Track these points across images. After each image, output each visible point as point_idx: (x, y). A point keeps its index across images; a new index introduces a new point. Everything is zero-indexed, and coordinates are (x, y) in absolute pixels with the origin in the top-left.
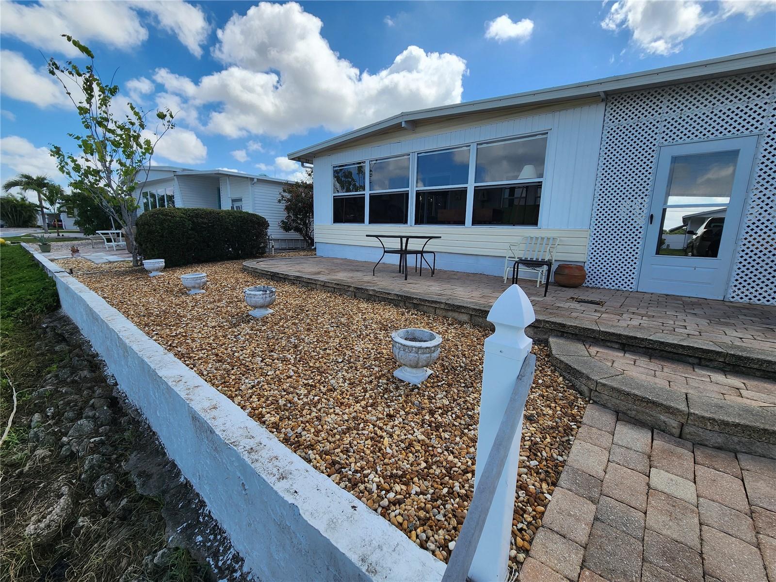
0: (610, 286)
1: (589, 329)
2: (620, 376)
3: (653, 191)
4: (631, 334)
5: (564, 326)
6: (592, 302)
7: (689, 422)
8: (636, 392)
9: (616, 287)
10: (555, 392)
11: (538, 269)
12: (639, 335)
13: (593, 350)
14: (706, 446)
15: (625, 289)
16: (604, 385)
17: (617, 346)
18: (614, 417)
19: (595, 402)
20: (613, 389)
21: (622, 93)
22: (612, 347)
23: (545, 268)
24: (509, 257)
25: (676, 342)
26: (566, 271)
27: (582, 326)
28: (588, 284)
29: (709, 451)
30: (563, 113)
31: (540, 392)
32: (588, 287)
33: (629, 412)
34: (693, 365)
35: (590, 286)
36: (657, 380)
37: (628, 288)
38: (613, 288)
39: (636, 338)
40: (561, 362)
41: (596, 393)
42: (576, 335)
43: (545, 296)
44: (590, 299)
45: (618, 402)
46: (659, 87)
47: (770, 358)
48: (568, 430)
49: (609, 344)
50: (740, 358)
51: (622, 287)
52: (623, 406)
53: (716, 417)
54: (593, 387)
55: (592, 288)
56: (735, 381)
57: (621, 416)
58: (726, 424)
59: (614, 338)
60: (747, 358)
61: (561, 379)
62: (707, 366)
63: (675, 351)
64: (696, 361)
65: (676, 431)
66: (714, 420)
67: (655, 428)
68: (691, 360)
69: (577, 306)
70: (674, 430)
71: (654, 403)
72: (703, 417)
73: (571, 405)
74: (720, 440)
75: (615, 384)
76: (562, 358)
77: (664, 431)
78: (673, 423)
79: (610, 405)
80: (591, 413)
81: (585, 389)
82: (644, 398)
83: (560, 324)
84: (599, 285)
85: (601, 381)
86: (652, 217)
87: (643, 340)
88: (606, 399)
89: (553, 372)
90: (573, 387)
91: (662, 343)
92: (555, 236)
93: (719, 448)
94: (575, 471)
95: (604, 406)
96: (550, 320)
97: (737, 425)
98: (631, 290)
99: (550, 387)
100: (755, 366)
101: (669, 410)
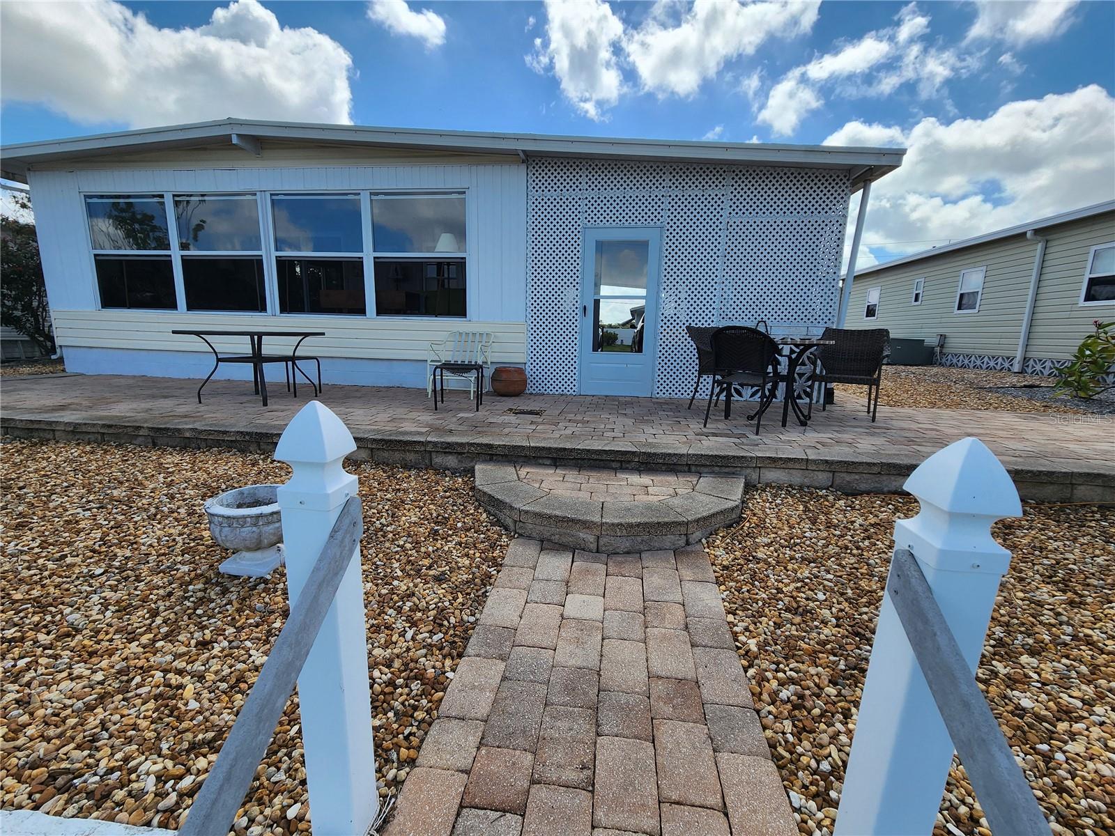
0: (554, 390)
1: (519, 447)
2: (545, 498)
3: (583, 278)
4: (561, 446)
5: (490, 446)
6: (531, 413)
7: (603, 533)
8: (557, 513)
9: (560, 391)
10: (476, 535)
11: (466, 375)
12: (568, 446)
13: (523, 472)
14: (618, 553)
15: (568, 393)
16: (527, 512)
17: (548, 462)
18: (538, 548)
19: (521, 535)
20: (537, 515)
21: (542, 157)
22: (544, 464)
23: (472, 376)
24: (432, 361)
25: (600, 448)
26: (504, 376)
27: (511, 444)
28: (531, 390)
29: (620, 559)
30: (481, 168)
31: (457, 539)
32: (531, 394)
33: (553, 537)
34: (615, 470)
35: (534, 392)
36: (581, 494)
37: (571, 391)
38: (557, 393)
39: (565, 449)
40: (485, 493)
41: (521, 524)
42: (506, 456)
43: (477, 410)
44: (529, 409)
45: (542, 528)
46: (578, 158)
47: (670, 451)
48: (487, 579)
49: (541, 461)
50: (649, 455)
51: (565, 391)
52: (546, 531)
53: (623, 521)
54: (516, 517)
55: (537, 394)
56: (645, 480)
57: (548, 545)
58: (631, 526)
59: (544, 454)
60: (655, 454)
61: (484, 515)
62: (627, 468)
63: (600, 457)
64: (618, 465)
65: (593, 546)
66: (621, 524)
67: (574, 549)
68: (614, 465)
69: (512, 418)
70: (592, 545)
71: (573, 520)
72: (613, 524)
73: (493, 547)
74: (625, 544)
75: (537, 509)
76: (485, 489)
77: (583, 550)
78: (588, 537)
79: (534, 535)
80: (517, 552)
81: (509, 522)
82: (564, 518)
83: (487, 445)
84: (543, 390)
85: (524, 508)
86: (585, 307)
87: (572, 450)
88: (531, 529)
89: (476, 509)
90: (498, 523)
91: (588, 451)
92: (488, 330)
93: (628, 553)
94: (487, 629)
95: (530, 537)
96: (475, 441)
97: (639, 525)
98: (574, 394)
99: (471, 529)
100: (661, 461)
101: (586, 525)
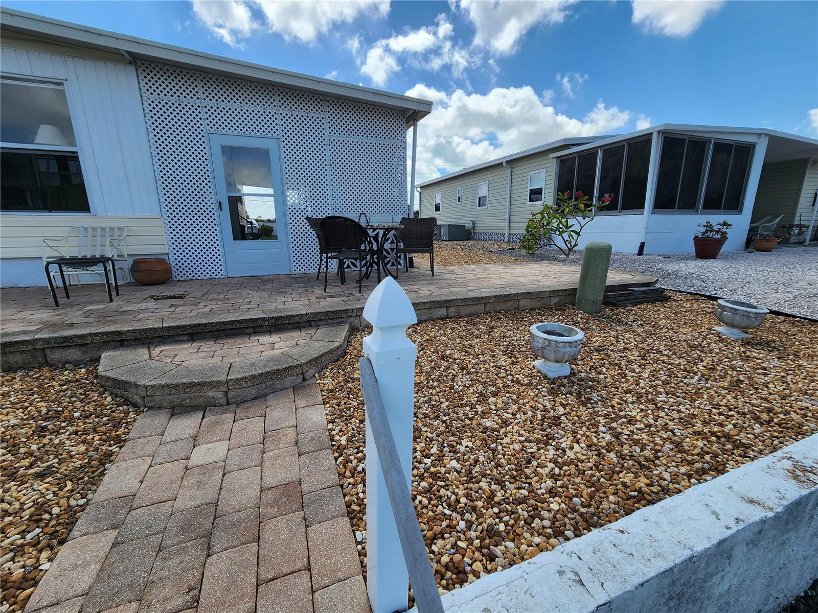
0: (202, 276)
1: (151, 329)
2: (174, 370)
3: (214, 177)
4: (196, 322)
5: (118, 333)
6: (174, 297)
7: (230, 388)
8: (184, 381)
9: (208, 276)
10: (97, 420)
11: (91, 268)
12: (203, 321)
13: (156, 352)
14: (246, 401)
15: (217, 277)
16: (153, 386)
17: (185, 338)
18: (169, 415)
19: (150, 408)
20: (162, 387)
21: (152, 62)
22: (181, 341)
23: (99, 268)
24: (48, 258)
25: (233, 319)
26: (144, 267)
27: (142, 328)
28: (179, 277)
29: (246, 405)
31: (71, 429)
32: (179, 281)
33: (184, 402)
34: (250, 335)
35: (182, 279)
36: (213, 360)
37: (219, 275)
38: (205, 278)
39: (199, 325)
40: (108, 378)
41: (150, 398)
42: (139, 339)
43: (111, 301)
44: (173, 294)
45: (171, 397)
46: (191, 70)
47: (293, 314)
48: (108, 457)
49: (177, 338)
50: (276, 318)
51: (214, 276)
52: (176, 399)
53: (246, 375)
54: (143, 393)
55: (185, 281)
56: (275, 338)
57: (177, 410)
58: (254, 377)
59: (179, 331)
60: (281, 317)
61: (109, 399)
62: (260, 332)
63: (234, 327)
64: (252, 330)
65: (223, 401)
66: (245, 378)
67: (204, 408)
68: (248, 331)
69: (151, 304)
70: (221, 401)
71: (200, 384)
72: (237, 379)
73: (116, 427)
74: (253, 392)
75: (163, 381)
76: (109, 374)
77: (215, 406)
78: (218, 394)
79: (165, 404)
80: (143, 424)
81: (137, 399)
82: (190, 384)
83: (113, 333)
84: (191, 277)
85: (149, 383)
86: (220, 203)
87: (206, 325)
88: (160, 400)
89: (100, 395)
90: (127, 402)
91: (222, 323)
92: (121, 225)
93: (256, 398)
94: (99, 505)
95: (160, 408)
96: (99, 331)
97: (261, 375)
98: (222, 277)
99: (91, 415)
100: (287, 322)
101: (213, 385)
